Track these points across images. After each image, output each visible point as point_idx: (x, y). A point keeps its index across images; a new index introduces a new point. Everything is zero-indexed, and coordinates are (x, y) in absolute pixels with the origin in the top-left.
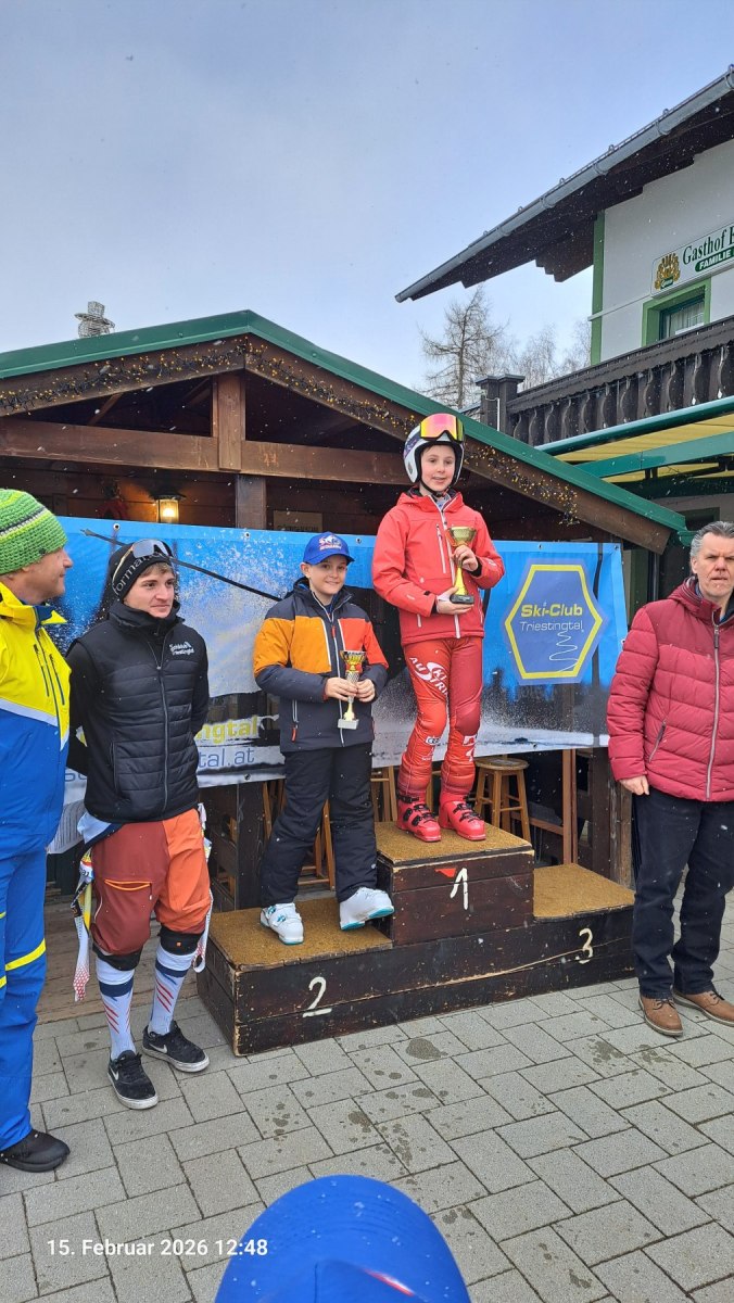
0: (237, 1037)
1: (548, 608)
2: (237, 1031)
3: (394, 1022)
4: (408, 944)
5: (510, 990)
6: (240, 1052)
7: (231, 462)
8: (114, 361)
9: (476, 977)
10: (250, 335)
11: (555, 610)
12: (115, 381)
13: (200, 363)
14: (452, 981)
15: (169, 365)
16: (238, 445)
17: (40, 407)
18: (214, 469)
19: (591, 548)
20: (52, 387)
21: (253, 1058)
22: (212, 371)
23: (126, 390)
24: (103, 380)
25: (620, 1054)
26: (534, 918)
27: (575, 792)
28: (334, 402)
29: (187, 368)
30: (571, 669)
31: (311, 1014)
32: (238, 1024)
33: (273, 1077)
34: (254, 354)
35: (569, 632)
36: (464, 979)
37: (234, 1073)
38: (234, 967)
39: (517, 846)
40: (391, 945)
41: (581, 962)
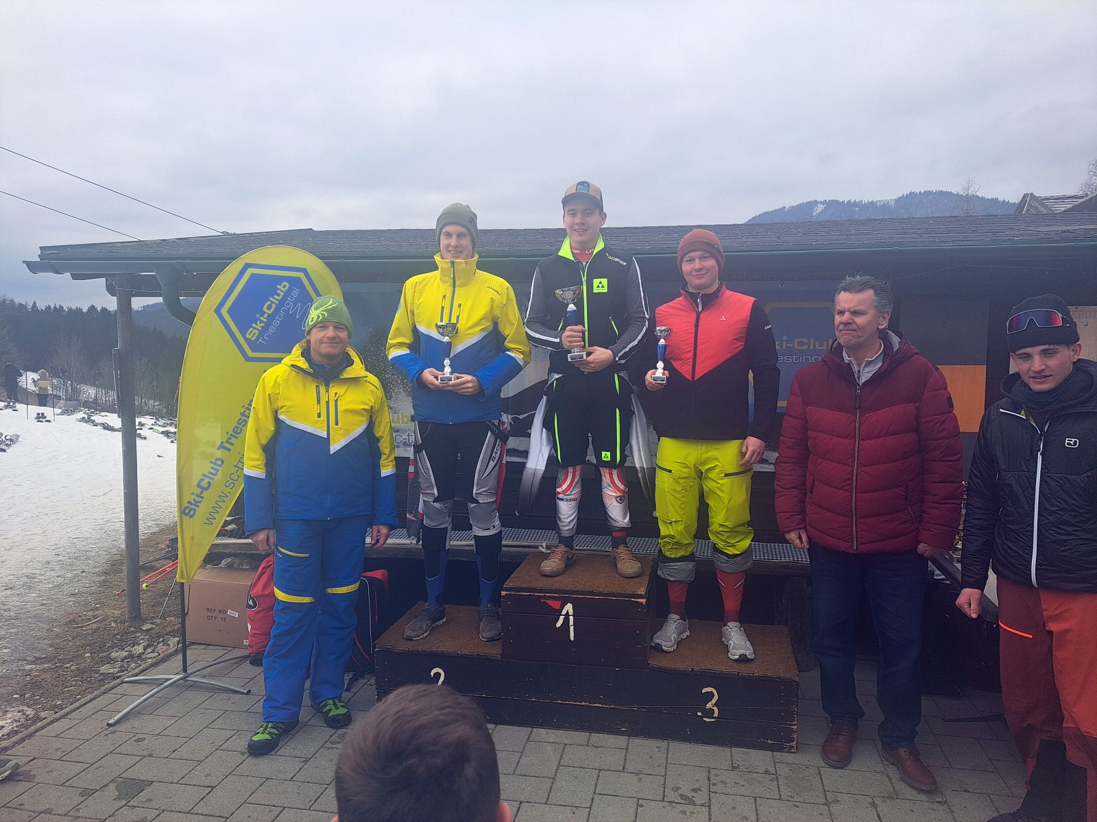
4: (516, 659)
5: (623, 726)
11: (800, 344)
26: (650, 665)
39: (629, 591)
40: (499, 656)
41: (705, 719)
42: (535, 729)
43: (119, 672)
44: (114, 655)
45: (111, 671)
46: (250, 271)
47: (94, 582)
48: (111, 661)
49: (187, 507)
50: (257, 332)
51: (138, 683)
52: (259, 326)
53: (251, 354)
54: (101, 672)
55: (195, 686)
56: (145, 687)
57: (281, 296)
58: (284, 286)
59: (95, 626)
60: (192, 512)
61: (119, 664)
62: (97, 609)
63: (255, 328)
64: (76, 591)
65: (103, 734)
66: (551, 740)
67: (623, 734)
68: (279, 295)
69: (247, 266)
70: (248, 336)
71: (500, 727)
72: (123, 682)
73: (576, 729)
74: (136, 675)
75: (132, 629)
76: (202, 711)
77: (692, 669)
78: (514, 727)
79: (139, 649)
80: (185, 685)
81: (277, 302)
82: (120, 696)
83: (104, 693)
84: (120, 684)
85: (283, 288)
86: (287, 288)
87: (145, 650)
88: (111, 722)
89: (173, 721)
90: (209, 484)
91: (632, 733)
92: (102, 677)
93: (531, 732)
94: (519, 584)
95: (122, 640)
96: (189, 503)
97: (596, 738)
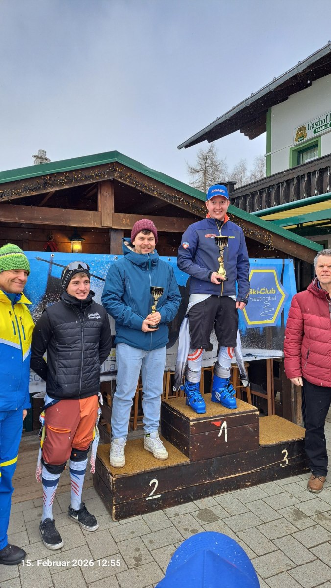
0: (114, 511)
1: (259, 290)
2: (114, 508)
3: (192, 500)
4: (198, 461)
5: (249, 482)
6: (116, 519)
7: (107, 223)
8: (51, 175)
9: (231, 476)
10: (117, 162)
11: (263, 291)
12: (52, 185)
13: (93, 176)
14: (220, 479)
15: (78, 177)
16: (111, 215)
17: (15, 198)
18: (100, 226)
19: (279, 261)
20: (21, 188)
21: (122, 522)
22: (99, 180)
23: (57, 189)
24: (46, 185)
25: (306, 516)
26: (259, 445)
27: (273, 379)
28: (157, 194)
29: (87, 178)
30: (271, 319)
31: (150, 498)
32: (114, 505)
33: (132, 533)
34: (118, 171)
35: (270, 302)
36: (226, 477)
37: (113, 530)
38: (112, 476)
40: (189, 462)
41: (282, 467)
77: (278, 443)
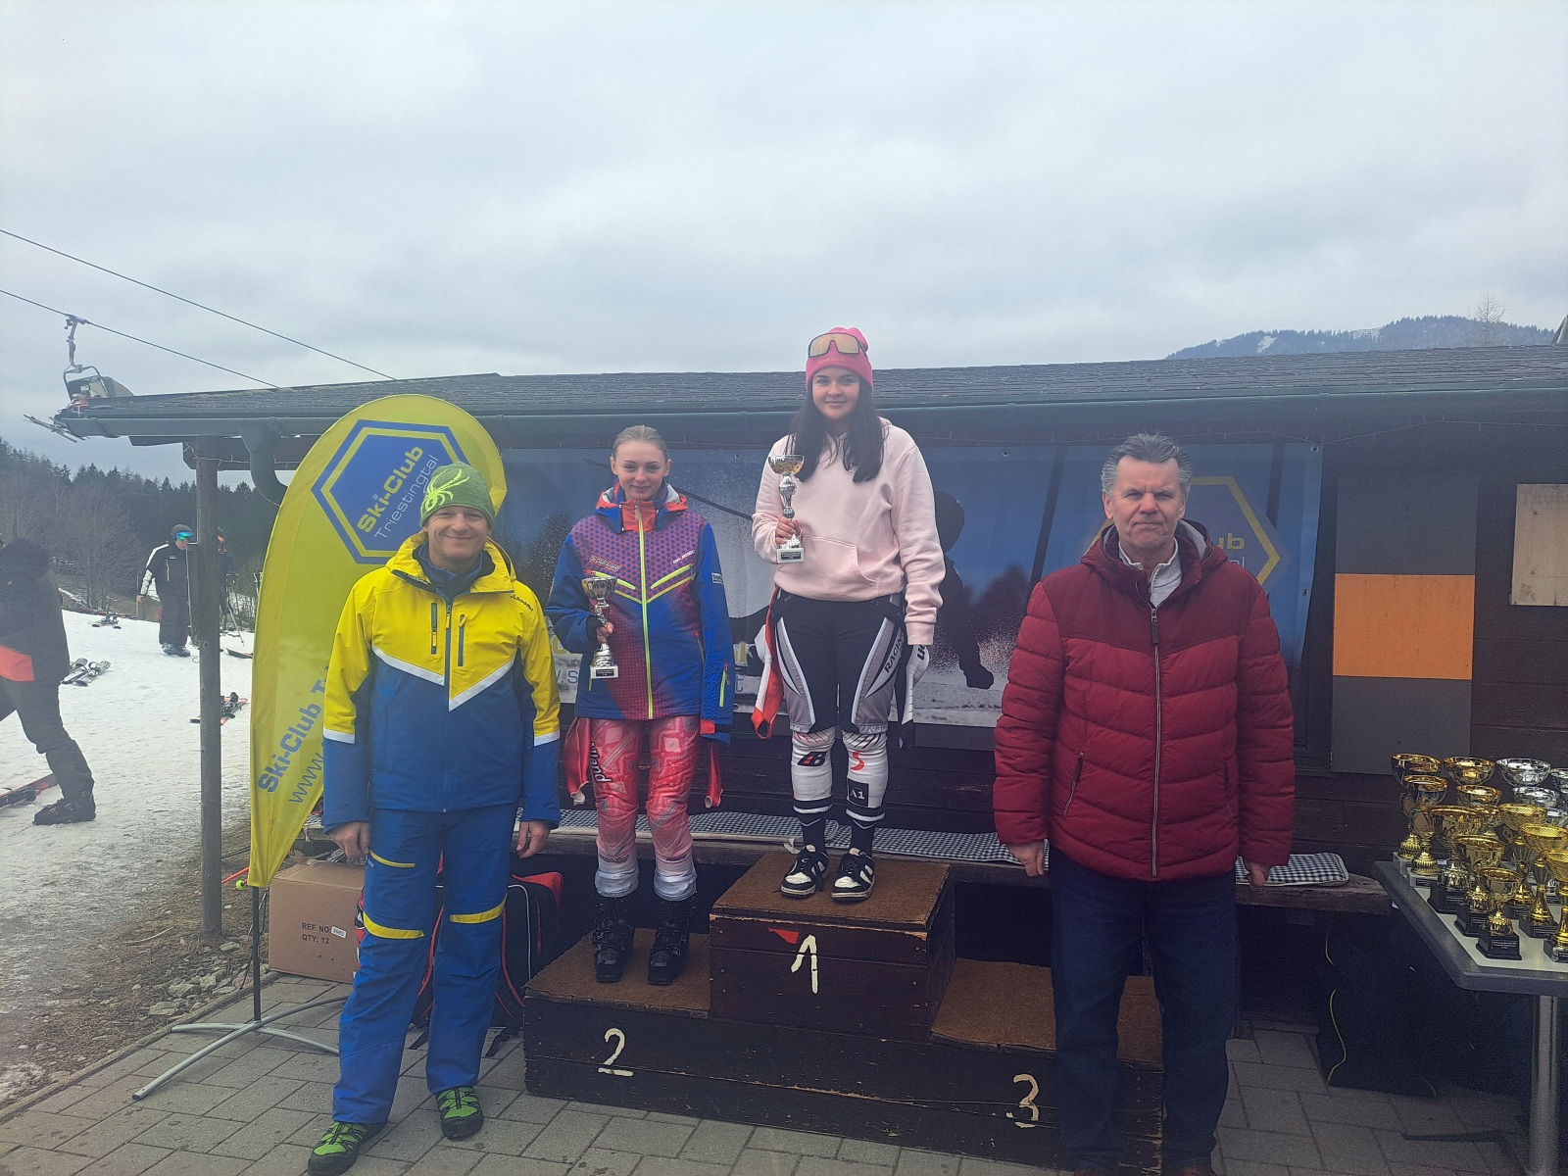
0: (525, 1070)
4: (732, 1019)
5: (892, 1130)
6: (528, 1090)
26: (931, 1035)
31: (608, 1071)
32: (526, 1056)
39: (902, 920)
40: (706, 1013)
41: (1018, 1124)
42: (758, 1129)
43: (176, 1014)
44: (173, 987)
45: (164, 1012)
46: (365, 432)
47: (172, 876)
48: (166, 996)
49: (265, 776)
50: (374, 521)
51: (192, 1033)
52: (377, 511)
53: (364, 552)
54: (151, 1013)
55: (271, 1040)
56: (199, 1039)
57: (411, 468)
58: (416, 454)
59: (156, 943)
60: (272, 784)
61: (177, 1002)
62: (166, 917)
63: (371, 515)
64: (144, 889)
65: (125, 1111)
66: (780, 1147)
67: (892, 1141)
68: (407, 466)
69: (361, 424)
70: (360, 526)
71: (708, 1123)
72: (172, 1032)
73: (821, 1131)
74: (192, 1021)
75: (207, 949)
76: (273, 1080)
77: (999, 1045)
78: (728, 1124)
79: (209, 980)
80: (256, 1039)
81: (405, 477)
82: (162, 1053)
83: (141, 1047)
84: (166, 1034)
85: (414, 455)
86: (419, 456)
87: (218, 980)
88: (139, 1093)
89: (230, 1094)
90: (299, 742)
91: (905, 1141)
92: (150, 1021)
93: (753, 1132)
94: (736, 904)
95: (190, 966)
96: (269, 769)
97: (850, 1144)
